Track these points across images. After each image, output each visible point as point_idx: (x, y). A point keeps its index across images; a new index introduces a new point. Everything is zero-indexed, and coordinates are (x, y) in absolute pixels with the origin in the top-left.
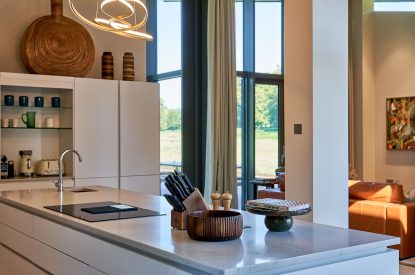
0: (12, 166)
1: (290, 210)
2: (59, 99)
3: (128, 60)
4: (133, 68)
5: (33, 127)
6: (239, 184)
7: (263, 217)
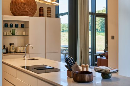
0: (7, 49)
1: (111, 71)
2: (24, 24)
3: (49, 9)
4: (51, 12)
5: (15, 35)
6: (90, 55)
7: (101, 74)
